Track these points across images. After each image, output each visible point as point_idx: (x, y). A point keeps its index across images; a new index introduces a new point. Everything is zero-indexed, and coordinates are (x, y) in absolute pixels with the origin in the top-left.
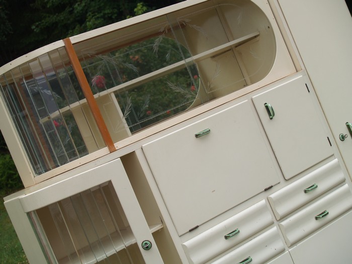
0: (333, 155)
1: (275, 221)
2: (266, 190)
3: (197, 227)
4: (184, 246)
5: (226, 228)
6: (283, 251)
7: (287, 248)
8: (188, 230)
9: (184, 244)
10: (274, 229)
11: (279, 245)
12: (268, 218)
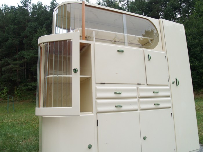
0: (168, 85)
1: (138, 98)
2: (138, 84)
3: (104, 83)
4: (96, 88)
5: (116, 90)
6: (137, 110)
7: (138, 110)
8: (100, 83)
9: (97, 87)
10: (136, 100)
11: (136, 107)
12: (135, 94)
